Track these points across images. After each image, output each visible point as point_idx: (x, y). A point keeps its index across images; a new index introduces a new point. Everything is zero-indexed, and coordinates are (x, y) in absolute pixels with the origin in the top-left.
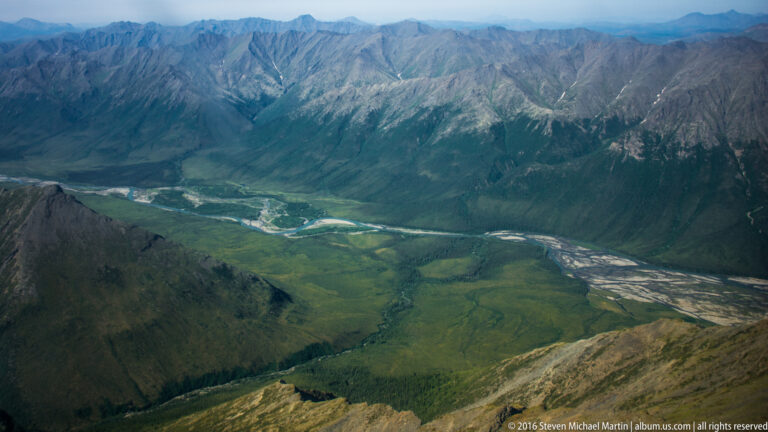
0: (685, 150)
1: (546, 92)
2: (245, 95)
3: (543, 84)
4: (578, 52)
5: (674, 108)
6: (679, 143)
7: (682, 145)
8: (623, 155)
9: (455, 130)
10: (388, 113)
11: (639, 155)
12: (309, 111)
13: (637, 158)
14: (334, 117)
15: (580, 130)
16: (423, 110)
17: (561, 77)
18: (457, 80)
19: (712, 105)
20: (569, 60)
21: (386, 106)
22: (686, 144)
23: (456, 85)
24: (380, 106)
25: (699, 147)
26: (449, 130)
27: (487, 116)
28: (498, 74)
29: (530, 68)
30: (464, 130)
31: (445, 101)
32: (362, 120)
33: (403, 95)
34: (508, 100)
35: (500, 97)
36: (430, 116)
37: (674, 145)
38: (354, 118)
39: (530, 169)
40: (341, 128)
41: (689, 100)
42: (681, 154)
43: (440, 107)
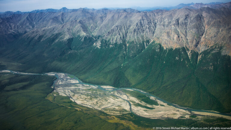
0: (112, 44)
1: (91, 28)
2: (20, 32)
3: (91, 25)
4: (105, 15)
5: (112, 31)
6: (111, 43)
7: (112, 43)
8: (95, 47)
9: (58, 41)
10: (45, 36)
11: (100, 47)
12: (25, 36)
13: (99, 48)
14: (30, 38)
15: (94, 39)
16: (53, 35)
17: (98, 23)
18: (65, 25)
19: (124, 30)
20: (102, 18)
21: (45, 34)
22: (113, 43)
23: (64, 27)
24: (43, 34)
25: (116, 44)
26: (57, 41)
27: (68, 36)
28: (77, 23)
29: (89, 21)
30: (60, 40)
31: (60, 32)
32: (36, 39)
33: (50, 31)
34: (77, 31)
35: (75, 30)
36: (54, 37)
37: (109, 43)
38: (35, 38)
39: (69, 52)
40: (30, 41)
41: (116, 29)
42: (111, 46)
43: (58, 34)
